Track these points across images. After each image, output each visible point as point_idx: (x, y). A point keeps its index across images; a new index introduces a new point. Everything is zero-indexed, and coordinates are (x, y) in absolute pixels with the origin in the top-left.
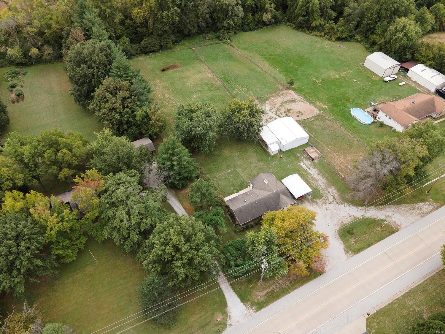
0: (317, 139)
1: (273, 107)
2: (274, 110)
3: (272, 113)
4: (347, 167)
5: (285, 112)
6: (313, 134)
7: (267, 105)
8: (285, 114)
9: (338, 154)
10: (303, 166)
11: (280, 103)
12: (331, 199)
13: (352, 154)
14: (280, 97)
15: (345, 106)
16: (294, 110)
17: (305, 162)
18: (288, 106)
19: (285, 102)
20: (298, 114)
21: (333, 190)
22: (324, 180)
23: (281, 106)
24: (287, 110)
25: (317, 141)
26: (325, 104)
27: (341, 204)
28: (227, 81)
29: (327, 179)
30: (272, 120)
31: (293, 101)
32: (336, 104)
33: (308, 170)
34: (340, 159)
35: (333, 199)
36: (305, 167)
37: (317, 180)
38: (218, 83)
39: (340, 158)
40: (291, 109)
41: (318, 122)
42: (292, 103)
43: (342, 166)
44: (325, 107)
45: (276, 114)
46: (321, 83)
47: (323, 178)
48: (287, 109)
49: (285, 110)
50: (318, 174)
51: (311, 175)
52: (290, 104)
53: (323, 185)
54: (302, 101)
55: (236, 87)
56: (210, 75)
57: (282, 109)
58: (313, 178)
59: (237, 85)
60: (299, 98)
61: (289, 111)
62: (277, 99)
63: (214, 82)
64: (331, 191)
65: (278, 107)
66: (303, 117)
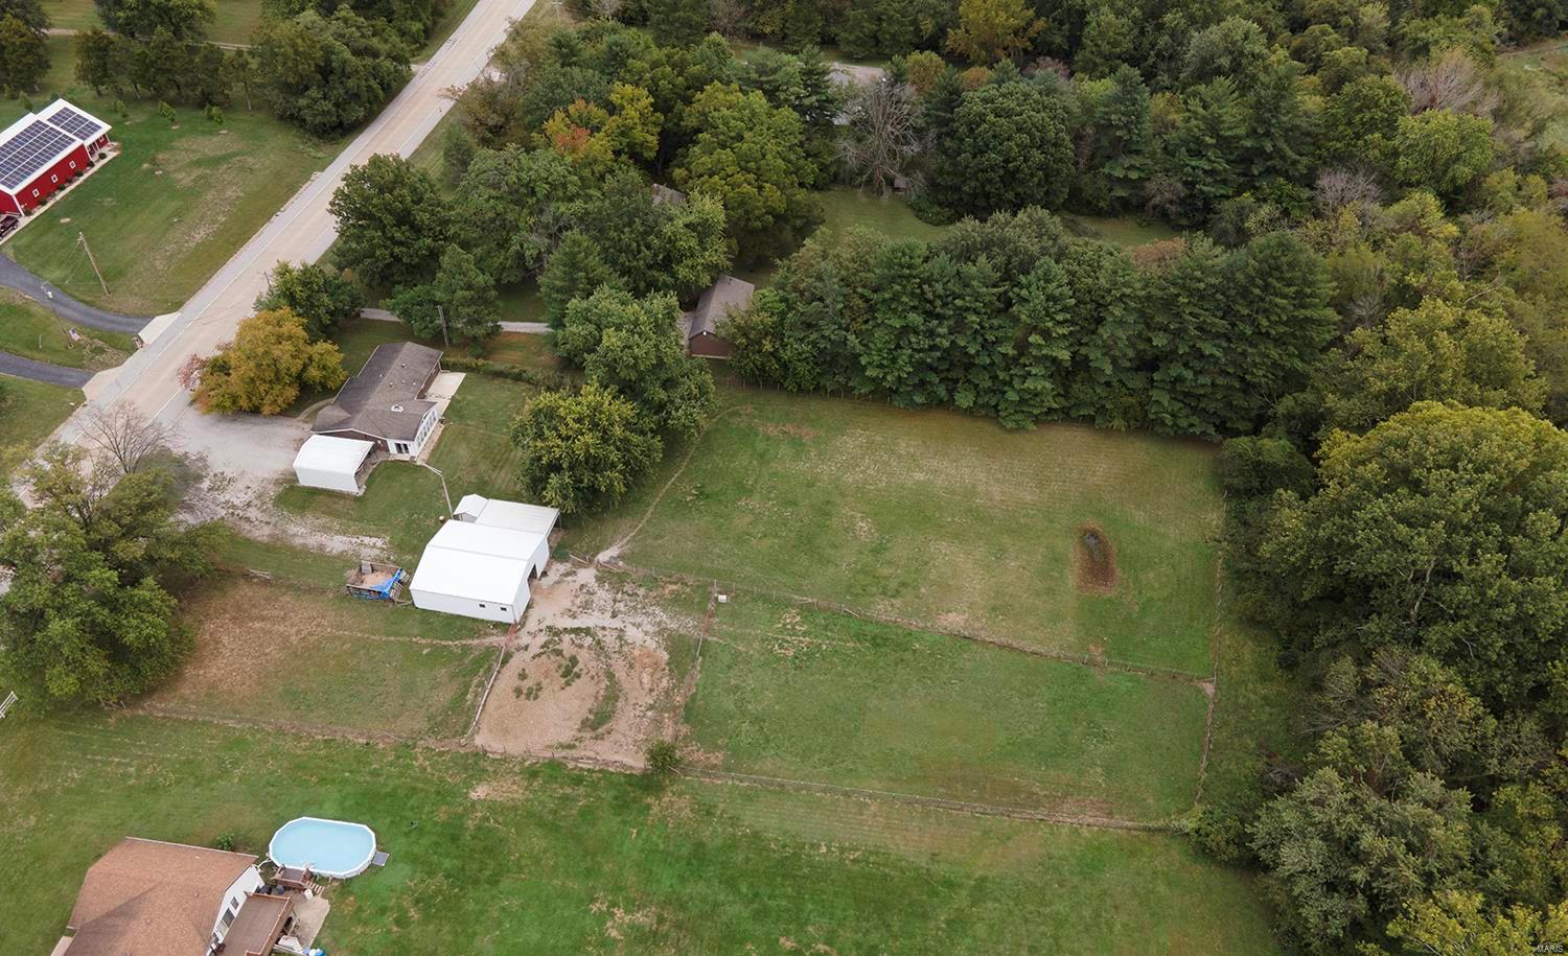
0: (401, 639)
1: (625, 649)
2: (610, 640)
3: (604, 628)
4: (263, 619)
5: (574, 660)
6: (426, 646)
7: (651, 644)
8: (566, 654)
9: (312, 639)
10: (374, 540)
11: (626, 685)
12: (253, 513)
13: (271, 669)
14: (651, 707)
15: (414, 860)
16: (557, 688)
17: (378, 552)
18: (586, 689)
19: (613, 695)
20: (528, 683)
21: (262, 533)
22: (298, 541)
23: (610, 676)
24: (576, 670)
25: (398, 635)
26: (492, 807)
28: (877, 642)
29: (292, 548)
30: (578, 602)
31: (598, 721)
32: (454, 839)
33: (354, 541)
34: (295, 629)
35: (248, 515)
36: (367, 540)
37: (314, 530)
38: (884, 610)
39: (299, 632)
40: (568, 684)
41: (443, 697)
42: (590, 711)
43: (276, 613)
44: (480, 792)
45: (587, 631)
46: (601, 918)
47: (304, 545)
48: (578, 675)
49: (580, 666)
50: (321, 547)
51: (338, 533)
52: (590, 704)
53: (293, 529)
54: (571, 747)
55: (816, 637)
56: (954, 620)
57: (594, 663)
58: (326, 529)
59: (824, 647)
60: (592, 755)
61: (569, 672)
62: (651, 690)
63: (897, 602)
64: (267, 530)
65: (613, 662)
66: (507, 679)
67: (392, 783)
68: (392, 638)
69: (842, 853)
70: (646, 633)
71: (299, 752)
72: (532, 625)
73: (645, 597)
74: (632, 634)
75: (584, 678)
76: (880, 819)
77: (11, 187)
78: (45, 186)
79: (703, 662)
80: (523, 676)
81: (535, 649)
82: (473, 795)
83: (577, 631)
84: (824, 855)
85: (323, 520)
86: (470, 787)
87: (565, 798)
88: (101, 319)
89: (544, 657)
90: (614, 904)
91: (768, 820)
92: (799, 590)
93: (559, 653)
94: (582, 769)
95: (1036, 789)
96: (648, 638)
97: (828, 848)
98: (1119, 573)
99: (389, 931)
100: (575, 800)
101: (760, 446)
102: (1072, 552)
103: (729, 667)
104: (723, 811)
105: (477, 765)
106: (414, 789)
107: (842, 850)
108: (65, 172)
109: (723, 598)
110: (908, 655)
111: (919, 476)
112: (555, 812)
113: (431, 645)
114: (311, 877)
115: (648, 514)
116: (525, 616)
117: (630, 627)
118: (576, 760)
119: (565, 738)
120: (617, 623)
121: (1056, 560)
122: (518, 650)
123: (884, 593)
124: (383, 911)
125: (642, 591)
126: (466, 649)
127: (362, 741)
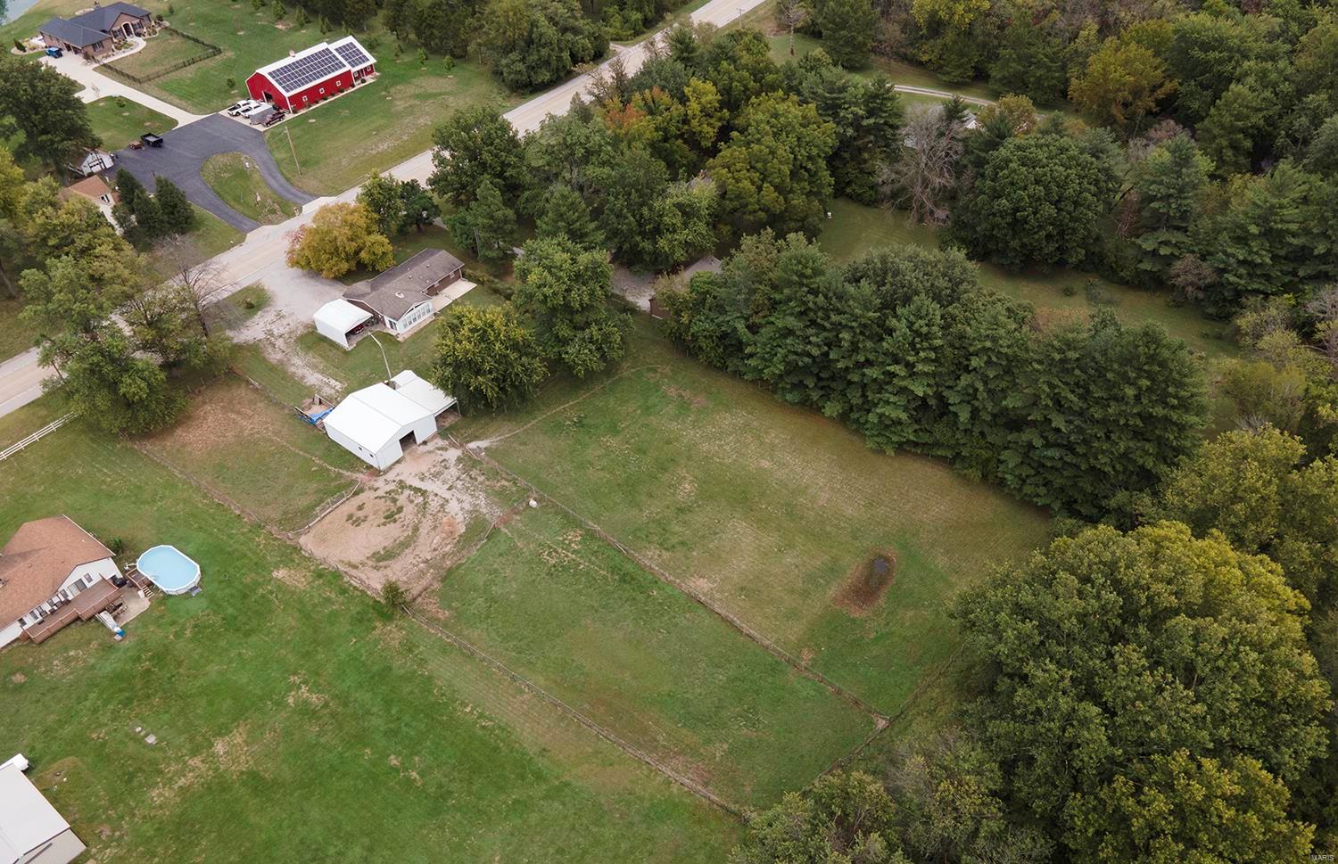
0: (306, 455)
1: (440, 515)
2: (434, 504)
3: (436, 495)
4: (238, 413)
5: (400, 510)
6: (317, 465)
7: (460, 518)
8: (398, 504)
9: (256, 436)
10: (336, 383)
11: (421, 540)
12: (280, 343)
13: (222, 447)
14: (426, 561)
15: (212, 599)
16: (376, 524)
17: (333, 391)
18: (394, 532)
19: (405, 544)
20: (360, 514)
21: (274, 357)
22: (292, 369)
23: (416, 529)
24: (397, 516)
25: (307, 452)
26: (281, 586)
27: (260, 341)
28: (625, 579)
29: (285, 373)
30: (432, 471)
31: (383, 557)
32: (245, 596)
33: (325, 379)
34: (252, 426)
35: (276, 343)
36: (333, 382)
37: (308, 365)
38: (651, 557)
39: (252, 429)
40: (384, 524)
41: (302, 503)
42: (384, 548)
43: (249, 412)
44: (280, 574)
45: (424, 493)
46: (291, 688)
47: (294, 373)
48: (395, 521)
49: (402, 515)
50: (303, 378)
51: (319, 372)
52: (388, 543)
53: (296, 360)
54: (355, 567)
55: (582, 557)
56: (701, 585)
57: (411, 517)
58: (314, 367)
59: (582, 567)
60: (364, 577)
61: (390, 517)
62: (435, 550)
63: (666, 555)
64: (279, 356)
65: (424, 520)
66: (350, 506)
67: (235, 546)
68: (301, 453)
69: (478, 718)
70: (462, 509)
71: (200, 505)
72: (390, 476)
73: (481, 483)
74: (453, 507)
75: (398, 524)
76: (525, 707)
77: (287, 91)
78: (313, 95)
79: (485, 544)
80: (360, 508)
81: (380, 493)
82: (275, 574)
83: (417, 490)
84: (466, 713)
85: (319, 360)
86: (277, 568)
87: (328, 600)
88: (288, 191)
89: (383, 500)
90: (306, 682)
91: (444, 671)
92: (596, 519)
93: (394, 501)
94: (351, 585)
95: (660, 738)
96: (460, 513)
97: (473, 709)
98: (882, 601)
99: (167, 637)
100: (333, 604)
101: (653, 400)
102: (853, 568)
103: (501, 555)
104: (421, 653)
105: (291, 555)
106: (245, 556)
107: (481, 716)
108: (330, 87)
109: (533, 503)
110: (641, 597)
111: (766, 464)
112: (315, 606)
113: (321, 467)
114: (150, 584)
115: (529, 425)
116: (390, 468)
117: (454, 499)
118: (351, 576)
119: (354, 560)
120: (447, 495)
121: (833, 570)
122: (370, 489)
123: (661, 545)
124: (173, 623)
125: (481, 479)
126: (340, 475)
127: (238, 512)
